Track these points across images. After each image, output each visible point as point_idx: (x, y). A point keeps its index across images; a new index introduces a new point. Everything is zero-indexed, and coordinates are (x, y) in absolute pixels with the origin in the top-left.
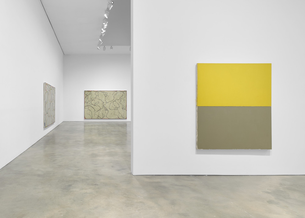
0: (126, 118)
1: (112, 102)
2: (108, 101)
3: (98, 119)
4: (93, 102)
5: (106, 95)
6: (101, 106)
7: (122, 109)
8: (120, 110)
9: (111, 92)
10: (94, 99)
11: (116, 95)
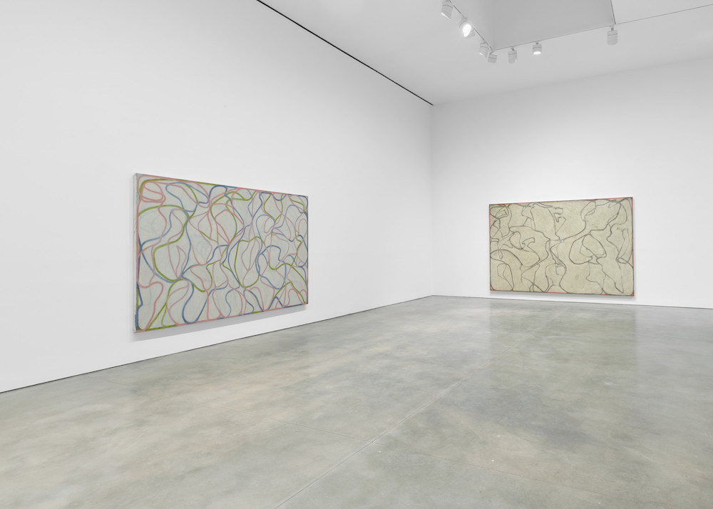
0: (633, 295)
1: (578, 236)
2: (563, 235)
3: (530, 292)
4: (515, 240)
5: (557, 216)
6: (542, 251)
7: (618, 261)
8: (609, 264)
9: (574, 203)
10: (520, 229)
11: (592, 212)
